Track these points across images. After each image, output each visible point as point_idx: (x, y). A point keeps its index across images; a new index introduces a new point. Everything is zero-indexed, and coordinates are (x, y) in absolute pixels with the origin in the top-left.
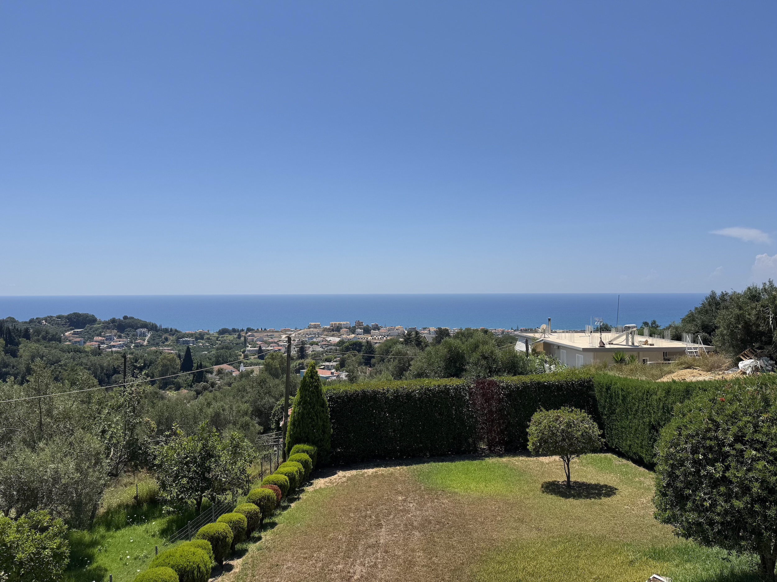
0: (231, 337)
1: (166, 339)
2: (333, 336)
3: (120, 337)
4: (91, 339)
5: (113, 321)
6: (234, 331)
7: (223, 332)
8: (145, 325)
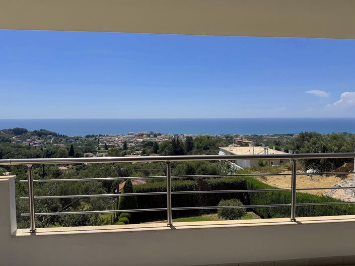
0: (91, 139)
1: (61, 140)
2: (140, 138)
3: (39, 139)
4: (25, 140)
5: (36, 131)
6: (93, 136)
7: (88, 136)
8: (51, 134)
